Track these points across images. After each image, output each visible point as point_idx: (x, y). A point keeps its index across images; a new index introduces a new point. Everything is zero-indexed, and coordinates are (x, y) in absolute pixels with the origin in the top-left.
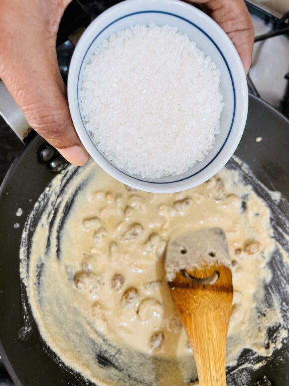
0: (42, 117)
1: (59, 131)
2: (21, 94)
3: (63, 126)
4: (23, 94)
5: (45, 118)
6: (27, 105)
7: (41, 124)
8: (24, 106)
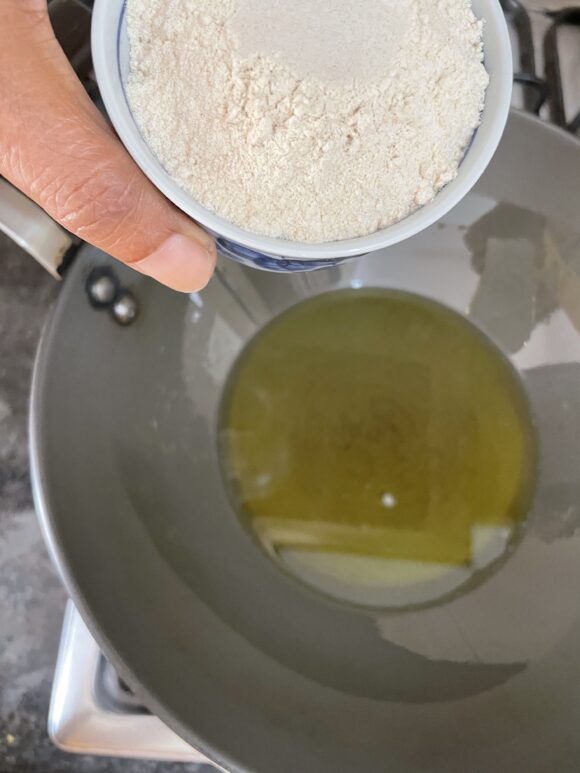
0: (76, 190)
1: (124, 208)
2: (17, 155)
3: (126, 193)
4: (21, 153)
5: (83, 190)
6: (37, 177)
7: (80, 207)
8: (32, 181)
